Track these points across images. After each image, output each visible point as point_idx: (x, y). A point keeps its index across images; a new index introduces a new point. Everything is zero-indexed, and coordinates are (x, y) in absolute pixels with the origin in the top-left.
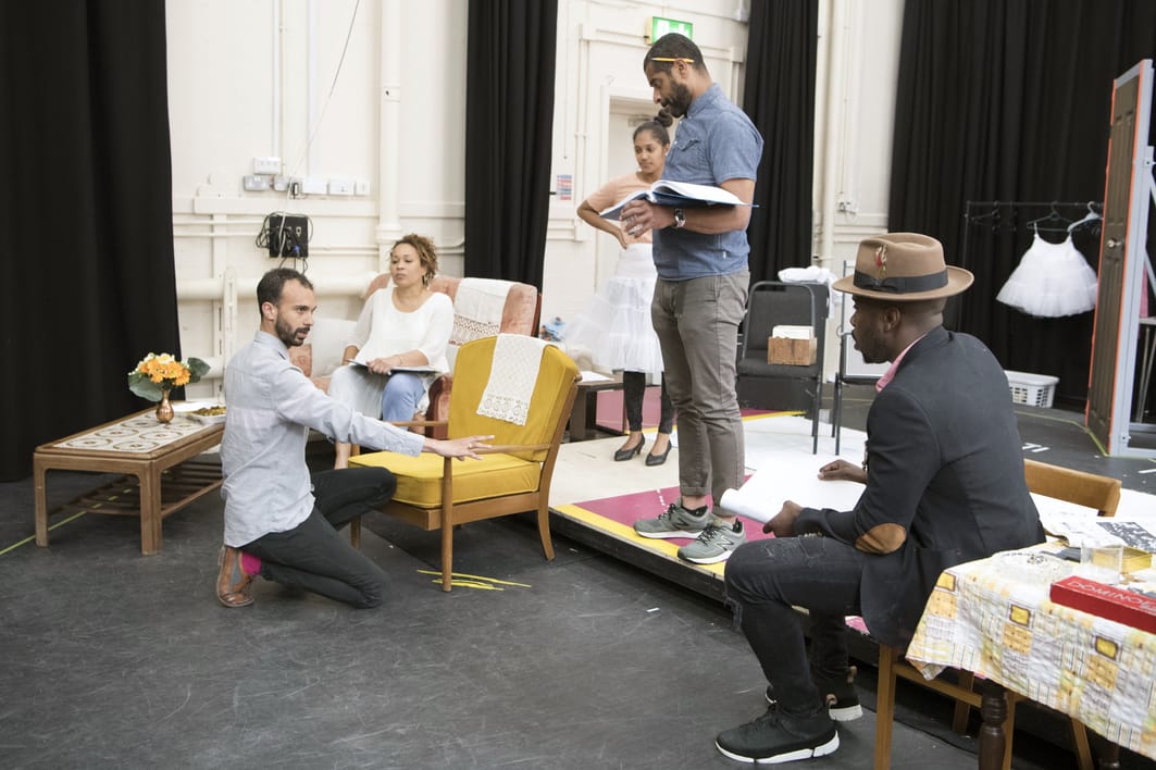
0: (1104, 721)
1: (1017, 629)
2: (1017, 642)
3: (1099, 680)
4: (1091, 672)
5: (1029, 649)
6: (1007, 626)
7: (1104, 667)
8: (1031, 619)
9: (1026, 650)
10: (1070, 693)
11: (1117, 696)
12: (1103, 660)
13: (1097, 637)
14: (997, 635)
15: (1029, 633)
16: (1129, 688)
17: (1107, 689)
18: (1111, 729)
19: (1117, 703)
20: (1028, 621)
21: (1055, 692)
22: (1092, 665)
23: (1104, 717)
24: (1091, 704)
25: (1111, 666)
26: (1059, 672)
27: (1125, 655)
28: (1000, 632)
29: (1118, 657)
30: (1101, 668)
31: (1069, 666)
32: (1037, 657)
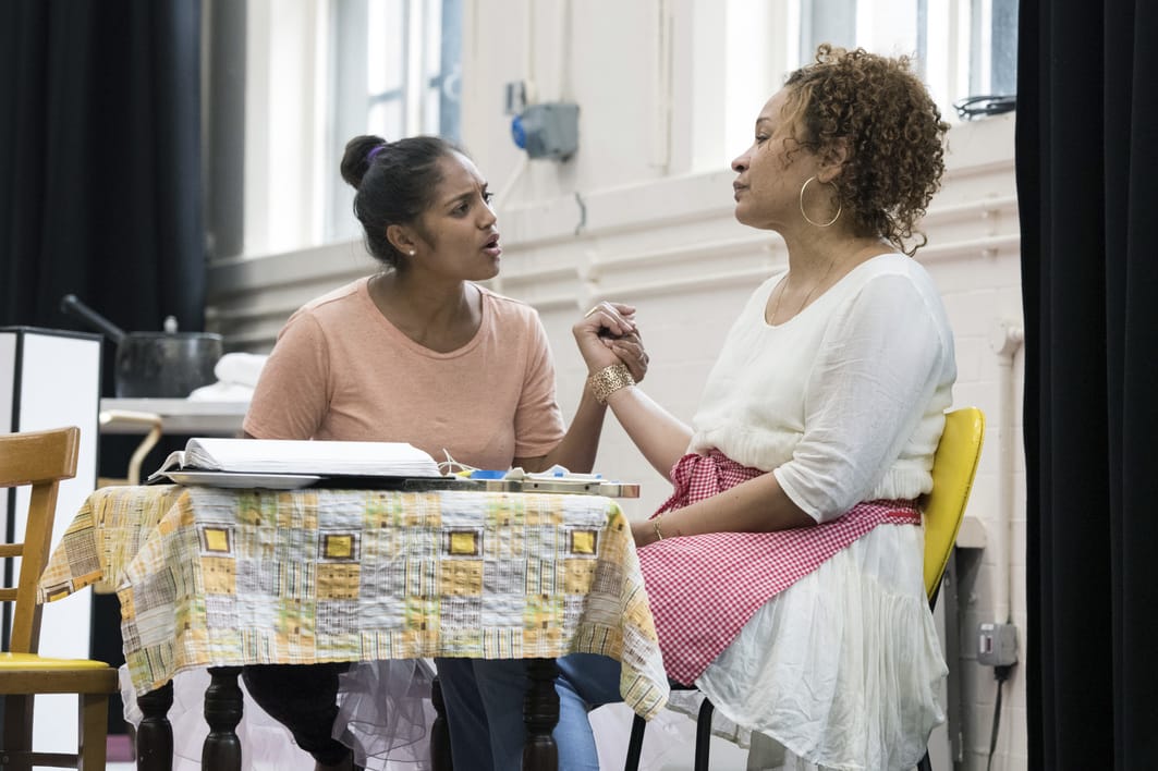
0: (476, 638)
1: (337, 567)
2: (339, 585)
3: (460, 590)
4: (447, 585)
5: (359, 589)
6: (320, 568)
7: (464, 571)
8: (357, 546)
9: (354, 592)
10: (424, 627)
11: (488, 598)
12: (461, 561)
13: (450, 534)
14: (307, 587)
15: (355, 567)
16: (502, 581)
17: (473, 595)
18: (489, 643)
19: (489, 607)
20: (353, 550)
21: (400, 636)
22: (448, 575)
23: (477, 633)
24: (455, 625)
25: (473, 564)
26: (402, 605)
27: (488, 543)
28: (311, 583)
29: (480, 549)
30: (460, 574)
31: (416, 590)
32: (370, 597)
